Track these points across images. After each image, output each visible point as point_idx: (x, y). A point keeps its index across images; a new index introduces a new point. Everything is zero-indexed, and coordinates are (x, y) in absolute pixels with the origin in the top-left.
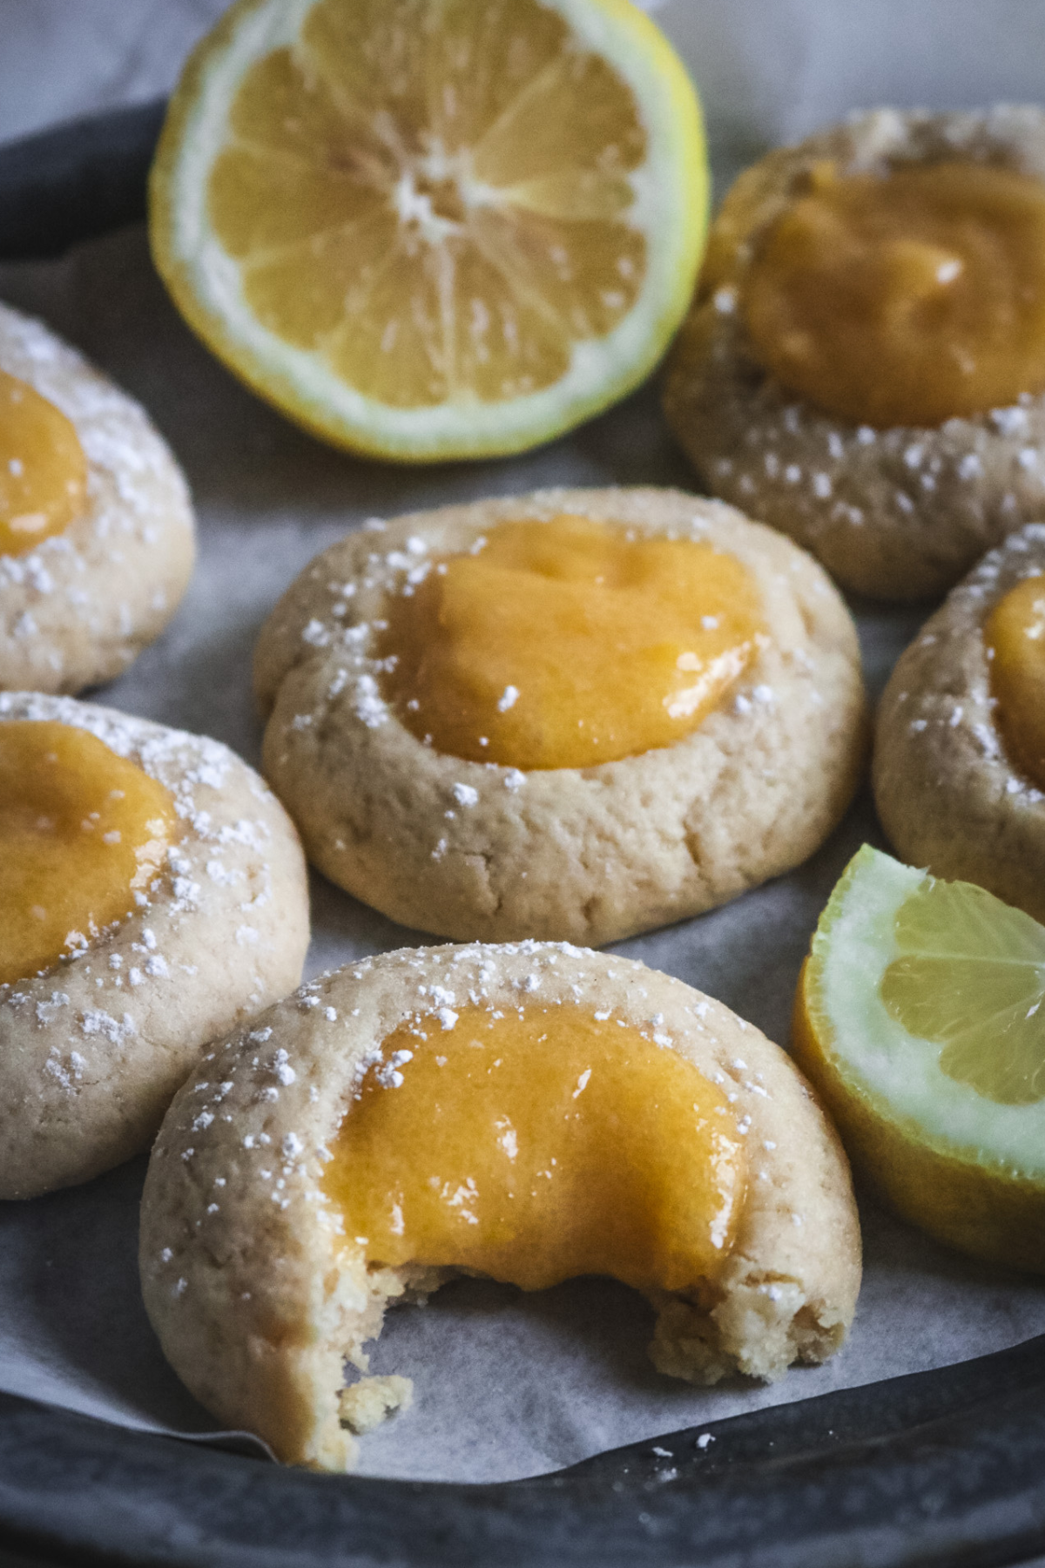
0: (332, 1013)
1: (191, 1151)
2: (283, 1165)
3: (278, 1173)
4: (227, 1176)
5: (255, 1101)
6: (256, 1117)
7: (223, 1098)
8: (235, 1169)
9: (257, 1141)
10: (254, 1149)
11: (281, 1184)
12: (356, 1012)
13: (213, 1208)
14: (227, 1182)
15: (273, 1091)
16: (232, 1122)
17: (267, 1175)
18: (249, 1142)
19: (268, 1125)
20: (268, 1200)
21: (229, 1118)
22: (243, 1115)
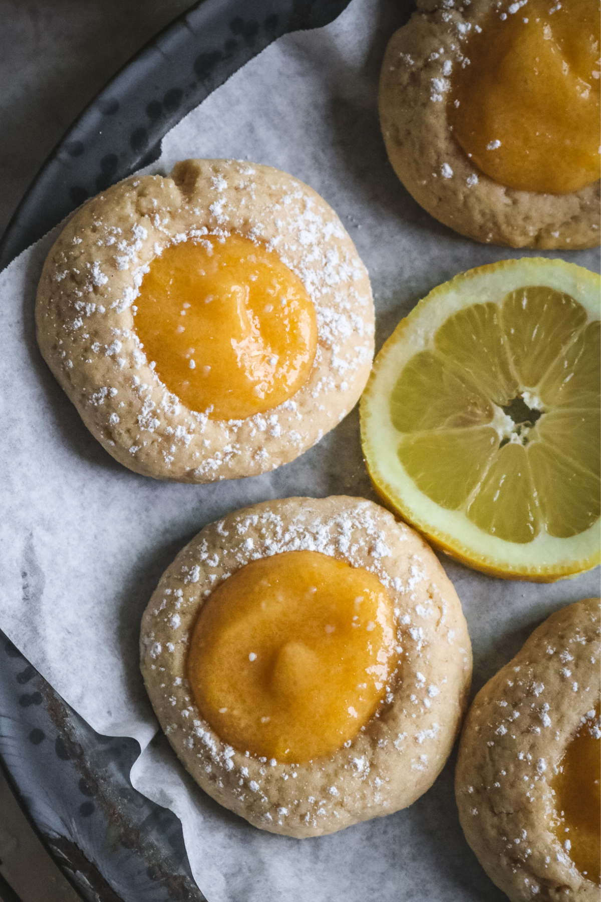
0: (576, 686)
1: (492, 743)
2: (535, 775)
3: (532, 778)
4: (507, 770)
5: (528, 731)
6: (527, 741)
7: (513, 721)
8: (512, 768)
9: (525, 757)
10: (522, 760)
11: (533, 786)
12: (588, 689)
13: (497, 784)
14: (507, 774)
15: (538, 730)
16: (515, 740)
17: (526, 778)
18: (521, 757)
19: (532, 747)
20: (525, 794)
21: (514, 737)
22: (521, 737)
